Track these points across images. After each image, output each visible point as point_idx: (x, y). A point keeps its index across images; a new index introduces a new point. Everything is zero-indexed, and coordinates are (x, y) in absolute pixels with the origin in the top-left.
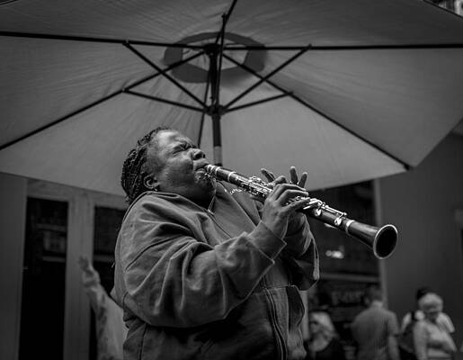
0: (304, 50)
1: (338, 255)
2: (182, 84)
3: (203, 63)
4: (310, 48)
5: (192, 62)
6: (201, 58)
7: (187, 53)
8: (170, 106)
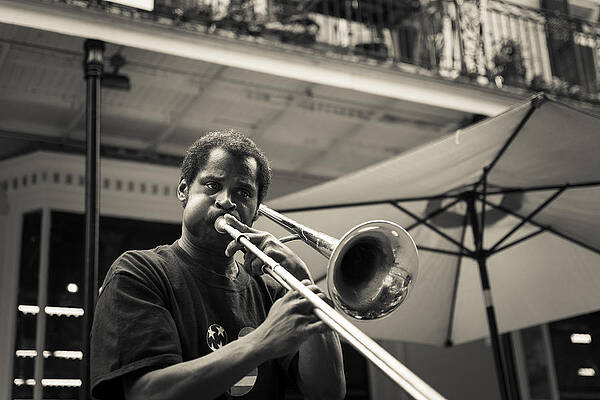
0: (562, 188)
1: (588, 372)
2: (442, 230)
3: (461, 208)
4: (568, 186)
5: (451, 209)
6: (458, 205)
7: (445, 203)
8: (429, 253)
